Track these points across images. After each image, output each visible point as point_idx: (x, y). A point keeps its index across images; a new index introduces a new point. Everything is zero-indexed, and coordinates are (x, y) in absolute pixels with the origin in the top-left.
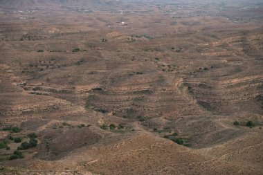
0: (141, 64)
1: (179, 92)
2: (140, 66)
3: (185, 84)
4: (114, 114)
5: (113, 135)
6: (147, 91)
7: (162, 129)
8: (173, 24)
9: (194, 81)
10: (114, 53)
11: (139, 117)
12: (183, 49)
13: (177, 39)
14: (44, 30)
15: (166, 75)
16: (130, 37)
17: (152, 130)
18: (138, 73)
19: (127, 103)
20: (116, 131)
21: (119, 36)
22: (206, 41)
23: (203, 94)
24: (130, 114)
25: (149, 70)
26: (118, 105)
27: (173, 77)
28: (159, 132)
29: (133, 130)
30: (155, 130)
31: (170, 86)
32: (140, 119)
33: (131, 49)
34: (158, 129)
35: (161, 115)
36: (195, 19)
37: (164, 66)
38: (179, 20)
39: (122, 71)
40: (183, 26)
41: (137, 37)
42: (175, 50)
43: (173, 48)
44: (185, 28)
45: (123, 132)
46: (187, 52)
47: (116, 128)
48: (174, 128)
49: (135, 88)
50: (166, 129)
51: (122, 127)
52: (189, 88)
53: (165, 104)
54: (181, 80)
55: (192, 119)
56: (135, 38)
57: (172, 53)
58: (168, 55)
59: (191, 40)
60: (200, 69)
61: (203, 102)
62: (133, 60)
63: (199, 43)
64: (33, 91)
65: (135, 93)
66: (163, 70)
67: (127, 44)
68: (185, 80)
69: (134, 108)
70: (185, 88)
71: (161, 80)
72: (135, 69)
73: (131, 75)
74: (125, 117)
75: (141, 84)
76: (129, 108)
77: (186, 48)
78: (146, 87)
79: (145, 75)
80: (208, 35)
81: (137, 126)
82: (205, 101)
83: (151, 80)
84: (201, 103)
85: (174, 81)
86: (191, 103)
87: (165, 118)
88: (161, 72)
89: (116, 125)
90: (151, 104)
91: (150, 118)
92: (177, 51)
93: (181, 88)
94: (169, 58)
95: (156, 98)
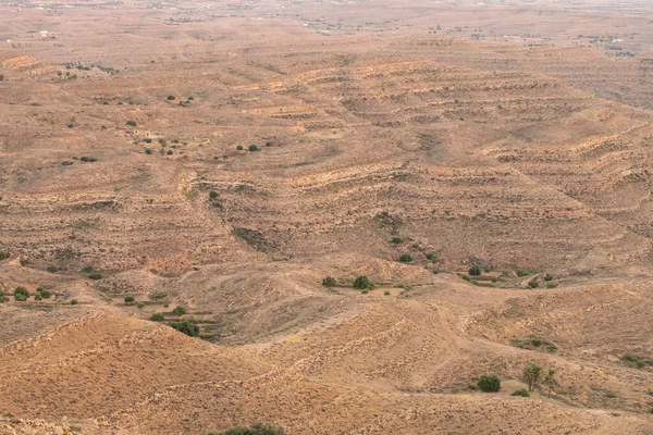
0: (92, 136)
1: (188, 207)
3: (203, 187)
4: (24, 263)
5: (24, 314)
6: (106, 205)
10: (22, 109)
12: (197, 99)
13: (180, 73)
15: (153, 164)
16: (63, 70)
18: (84, 159)
19: (58, 235)
21: (33, 67)
23: (247, 210)
25: (111, 152)
26: (34, 240)
27: (171, 169)
29: (74, 303)
30: (129, 301)
32: (92, 274)
33: (65, 100)
35: (143, 262)
37: (149, 141)
41: (80, 68)
42: (177, 101)
43: (171, 98)
45: (48, 308)
46: (205, 106)
47: (31, 299)
49: (78, 197)
50: (157, 298)
51: (46, 295)
52: (213, 195)
53: (152, 236)
54: (193, 175)
60: (240, 148)
61: (247, 231)
62: (70, 126)
63: (235, 83)
65: (77, 208)
66: (148, 152)
68: (201, 175)
69: (74, 246)
72: (76, 150)
73: (65, 164)
74: (52, 270)
76: (63, 246)
77: (204, 96)
82: (253, 227)
83: (116, 177)
84: (241, 234)
87: (154, 271)
88: (141, 157)
89: (31, 289)
91: (117, 271)
92: (181, 104)
93: (192, 196)
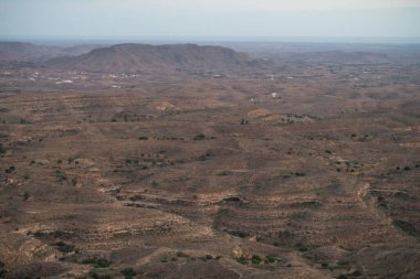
2: (301, 163)
7: (335, 265)
8: (354, 96)
9: (388, 188)
11: (298, 245)
14: (150, 106)
17: (320, 266)
20: (261, 268)
22: (408, 124)
24: (284, 239)
28: (332, 270)
31: (349, 196)
34: (330, 265)
36: (390, 89)
38: (364, 91)
39: (272, 170)
40: (369, 99)
44: (373, 103)
48: (354, 262)
55: (384, 248)
56: (293, 119)
57: (352, 143)
58: (346, 146)
59: (383, 123)
64: (131, 202)
67: (280, 129)
70: (374, 199)
71: (335, 187)
75: (301, 192)
78: (311, 197)
79: (309, 178)
80: (411, 115)
81: (295, 258)
85: (355, 187)
86: (382, 222)
90: (319, 224)
94: (348, 151)
95: (325, 215)
